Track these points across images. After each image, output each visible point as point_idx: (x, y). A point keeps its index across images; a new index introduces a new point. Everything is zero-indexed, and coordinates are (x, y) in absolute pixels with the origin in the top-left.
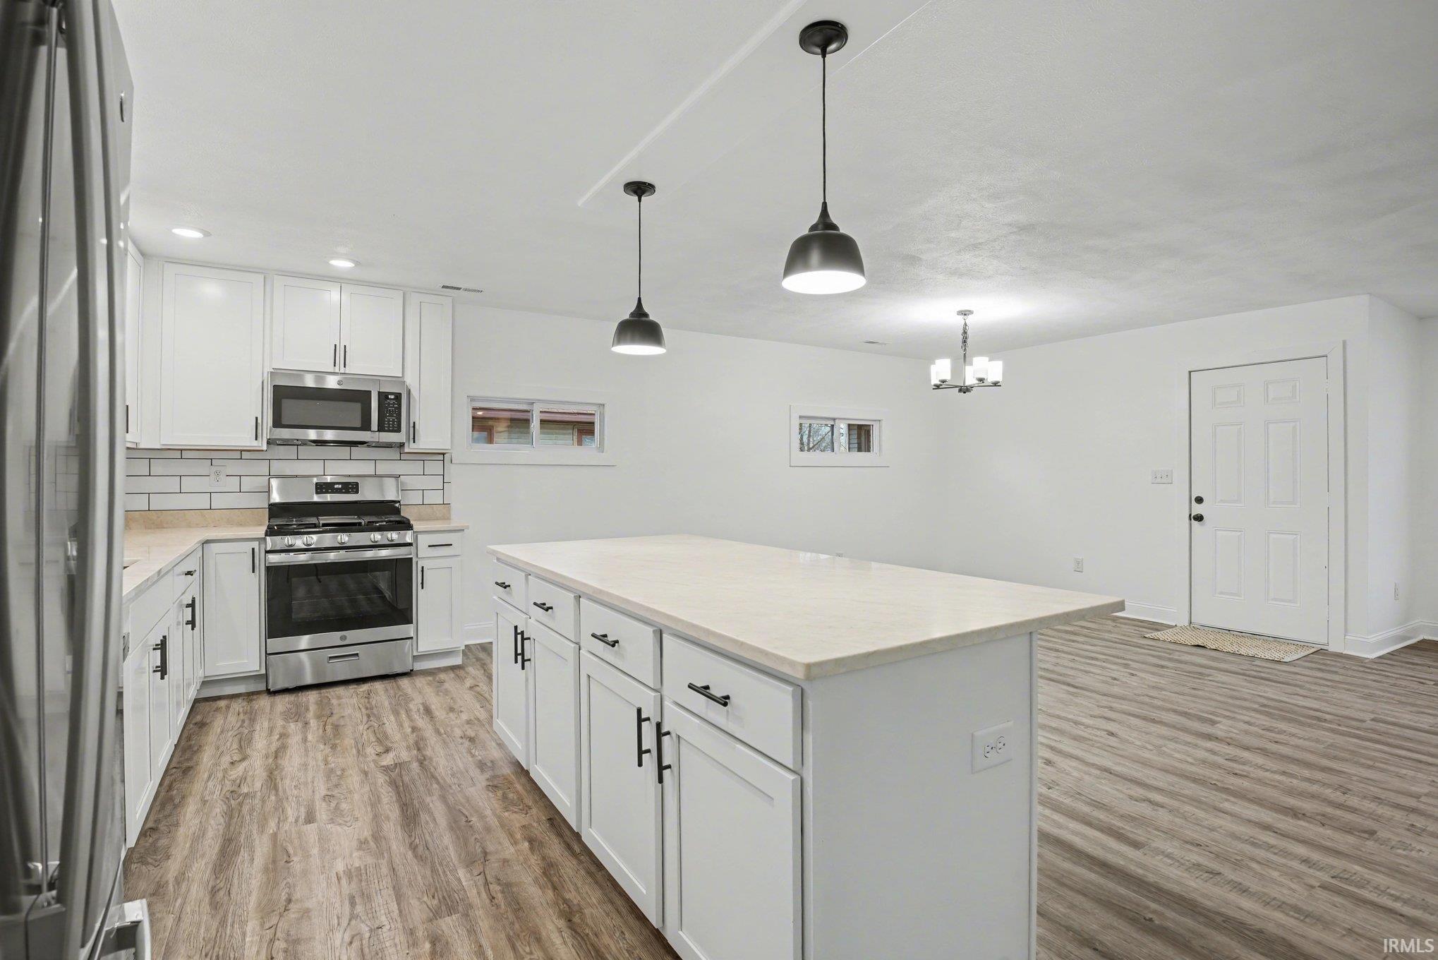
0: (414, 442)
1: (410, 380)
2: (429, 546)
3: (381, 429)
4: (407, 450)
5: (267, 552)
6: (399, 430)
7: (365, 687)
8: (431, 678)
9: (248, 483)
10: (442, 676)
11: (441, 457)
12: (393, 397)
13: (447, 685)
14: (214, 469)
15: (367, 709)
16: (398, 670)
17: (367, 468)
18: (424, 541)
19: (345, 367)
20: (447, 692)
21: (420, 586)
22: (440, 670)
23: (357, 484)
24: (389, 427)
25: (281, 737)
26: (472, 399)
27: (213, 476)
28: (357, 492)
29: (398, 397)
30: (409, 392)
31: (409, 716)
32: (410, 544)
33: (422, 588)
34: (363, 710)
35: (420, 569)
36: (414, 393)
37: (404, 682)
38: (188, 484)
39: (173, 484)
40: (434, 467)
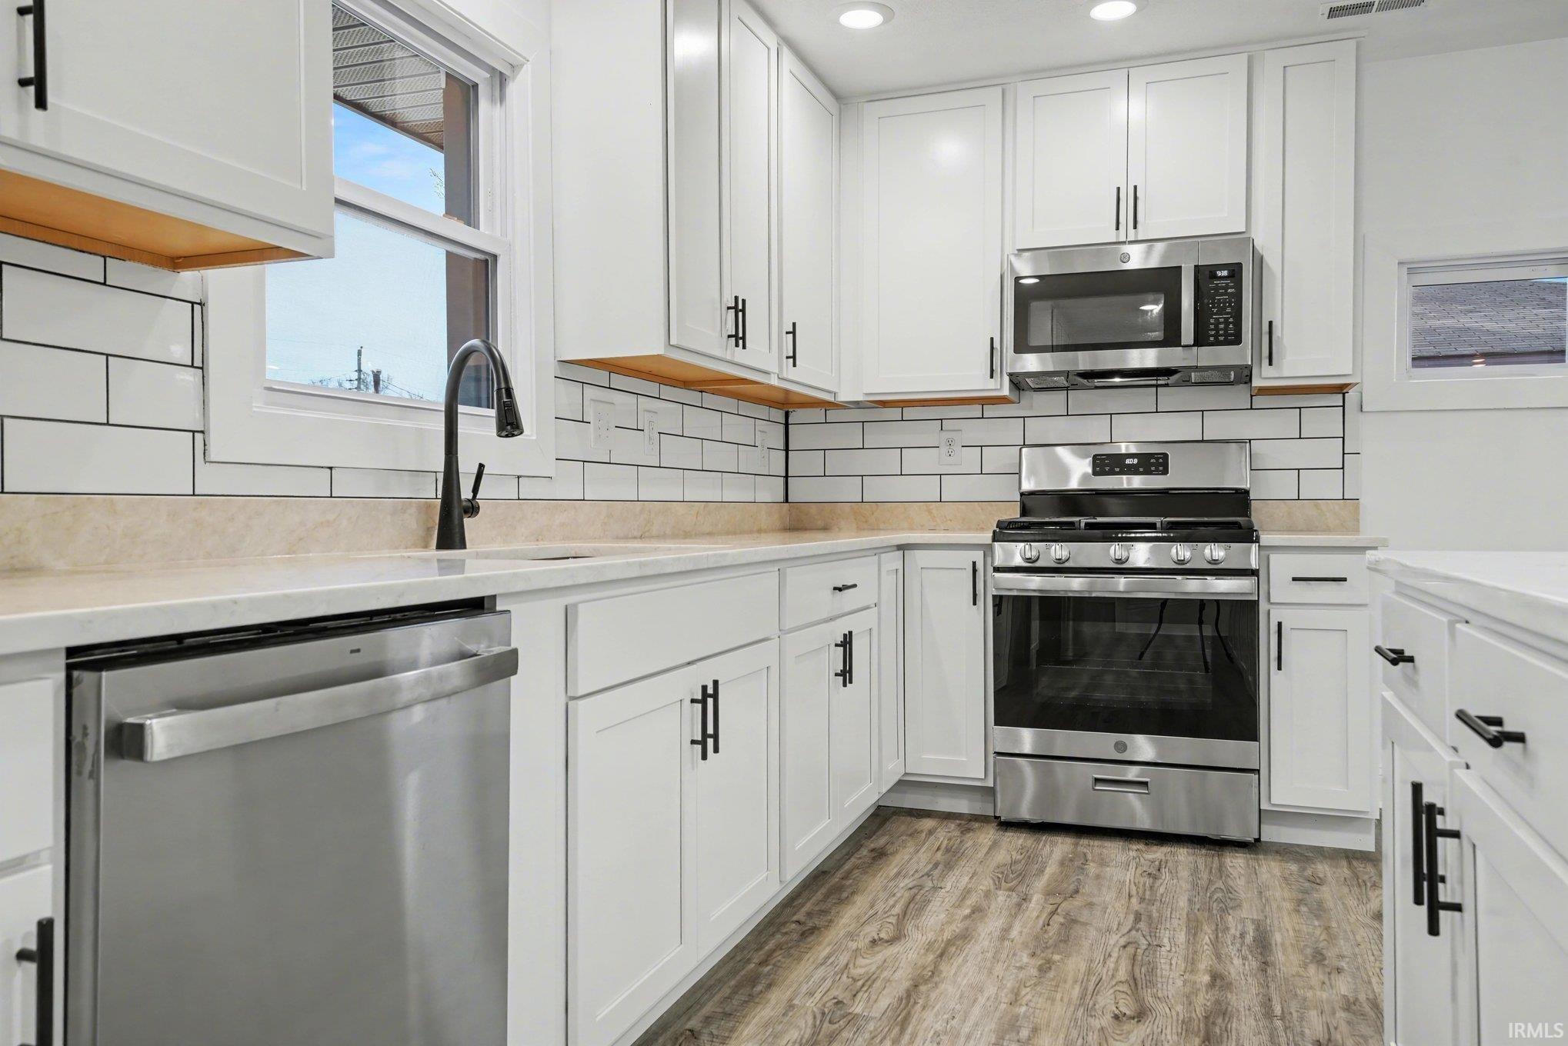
0: (1270, 364)
1: (1264, 239)
2: (1294, 579)
3: (1200, 340)
4: (1257, 383)
5: (997, 570)
6: (1237, 340)
7: (1159, 853)
8: (1294, 867)
9: (996, 459)
10: (1322, 868)
11: (1337, 399)
12: (1225, 273)
13: (1326, 893)
14: (945, 435)
15: (1142, 900)
16: (1233, 833)
17: (1185, 428)
18: (1282, 568)
19: (1135, 227)
20: (1319, 911)
21: (1274, 664)
22: (1321, 853)
23: (1165, 456)
24: (1216, 336)
25: (973, 912)
26: (1412, 268)
27: (944, 449)
28: (1165, 472)
29: (1235, 271)
30: (1259, 262)
31: (1216, 943)
32: (1254, 573)
33: (1279, 668)
34: (1134, 900)
35: (1274, 628)
36: (1272, 261)
37: (1236, 862)
38: (915, 460)
39: (889, 461)
40: (1323, 419)
